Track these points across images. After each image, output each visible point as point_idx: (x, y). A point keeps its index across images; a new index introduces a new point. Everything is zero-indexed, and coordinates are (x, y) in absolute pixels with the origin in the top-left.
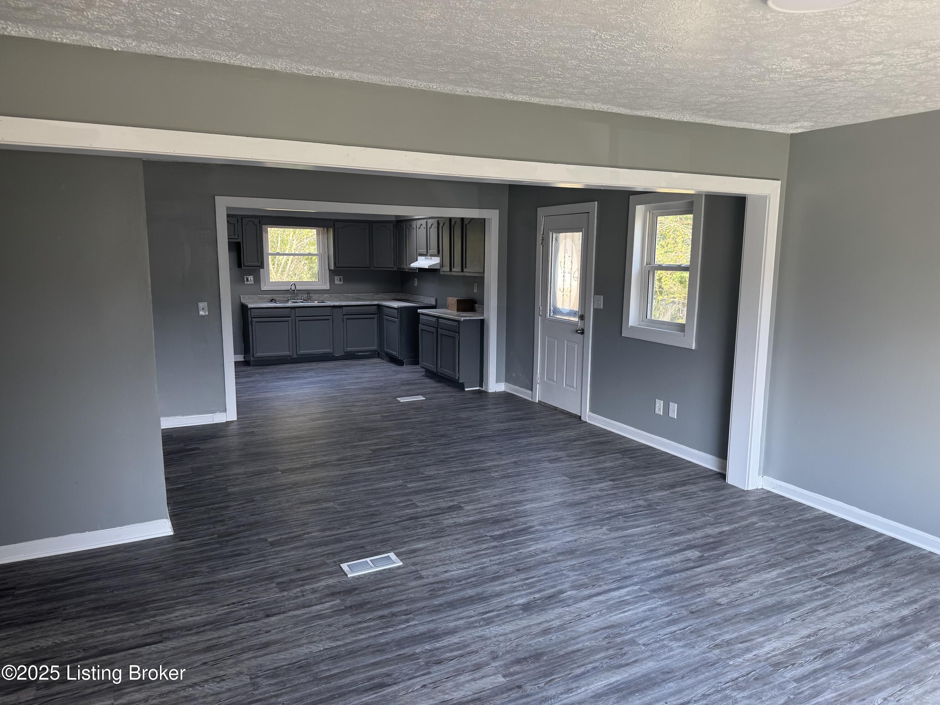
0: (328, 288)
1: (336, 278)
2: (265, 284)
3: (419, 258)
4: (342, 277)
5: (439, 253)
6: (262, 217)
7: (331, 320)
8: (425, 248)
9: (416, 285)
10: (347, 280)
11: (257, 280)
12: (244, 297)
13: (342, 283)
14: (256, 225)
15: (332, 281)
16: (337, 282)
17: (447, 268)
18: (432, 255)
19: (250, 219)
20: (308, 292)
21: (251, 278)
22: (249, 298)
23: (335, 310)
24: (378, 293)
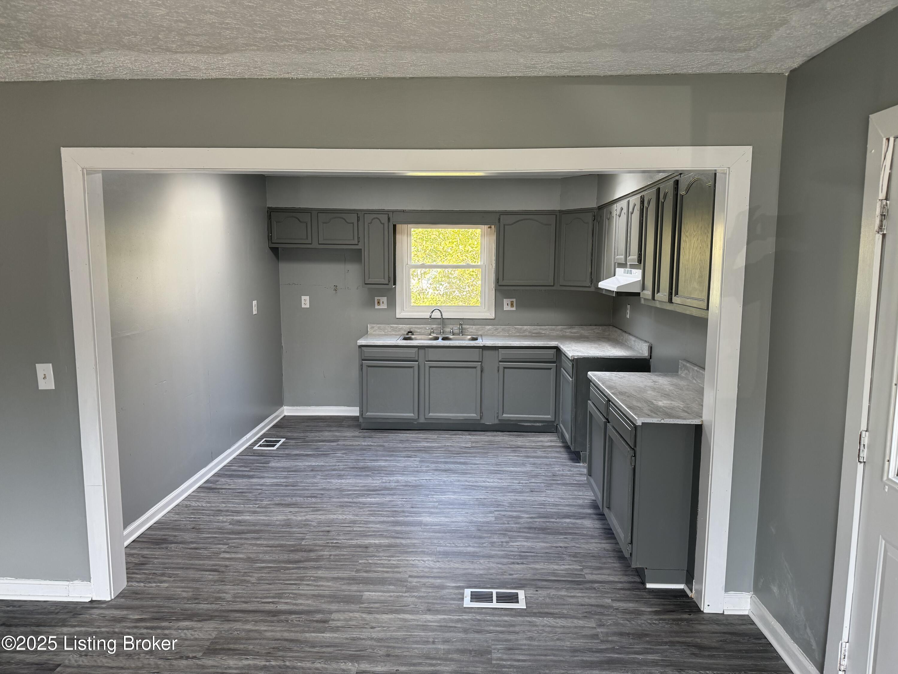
0: (493, 316)
1: (506, 301)
2: (403, 309)
3: (618, 270)
4: (514, 300)
5: (640, 261)
6: (393, 211)
7: (479, 369)
8: (624, 253)
9: (628, 316)
10: (522, 304)
11: (392, 303)
12: (373, 327)
13: (514, 309)
14: (383, 224)
15: (498, 305)
16: (507, 308)
17: (648, 293)
18: (632, 266)
19: (375, 216)
20: (462, 322)
21: (384, 299)
22: (379, 328)
23: (486, 353)
24: (571, 326)
